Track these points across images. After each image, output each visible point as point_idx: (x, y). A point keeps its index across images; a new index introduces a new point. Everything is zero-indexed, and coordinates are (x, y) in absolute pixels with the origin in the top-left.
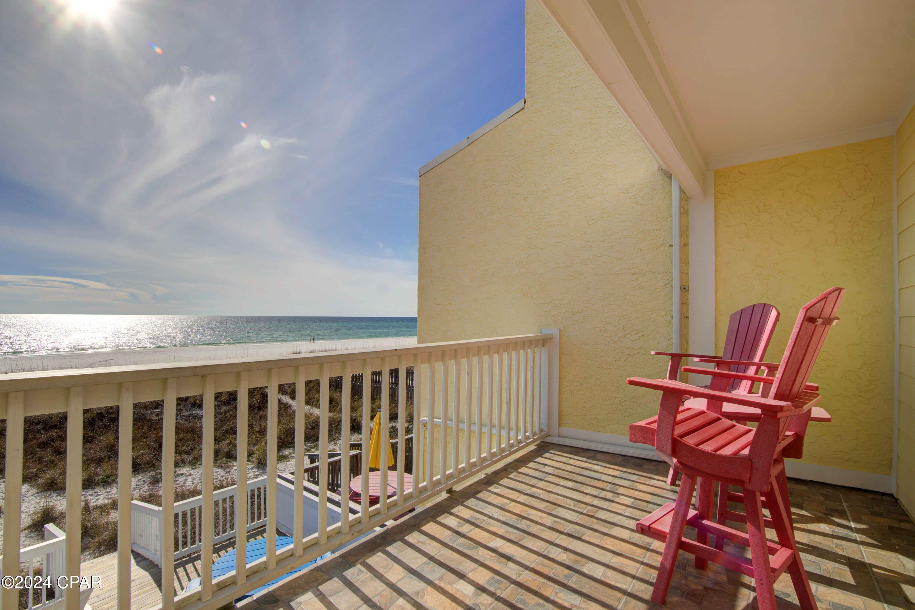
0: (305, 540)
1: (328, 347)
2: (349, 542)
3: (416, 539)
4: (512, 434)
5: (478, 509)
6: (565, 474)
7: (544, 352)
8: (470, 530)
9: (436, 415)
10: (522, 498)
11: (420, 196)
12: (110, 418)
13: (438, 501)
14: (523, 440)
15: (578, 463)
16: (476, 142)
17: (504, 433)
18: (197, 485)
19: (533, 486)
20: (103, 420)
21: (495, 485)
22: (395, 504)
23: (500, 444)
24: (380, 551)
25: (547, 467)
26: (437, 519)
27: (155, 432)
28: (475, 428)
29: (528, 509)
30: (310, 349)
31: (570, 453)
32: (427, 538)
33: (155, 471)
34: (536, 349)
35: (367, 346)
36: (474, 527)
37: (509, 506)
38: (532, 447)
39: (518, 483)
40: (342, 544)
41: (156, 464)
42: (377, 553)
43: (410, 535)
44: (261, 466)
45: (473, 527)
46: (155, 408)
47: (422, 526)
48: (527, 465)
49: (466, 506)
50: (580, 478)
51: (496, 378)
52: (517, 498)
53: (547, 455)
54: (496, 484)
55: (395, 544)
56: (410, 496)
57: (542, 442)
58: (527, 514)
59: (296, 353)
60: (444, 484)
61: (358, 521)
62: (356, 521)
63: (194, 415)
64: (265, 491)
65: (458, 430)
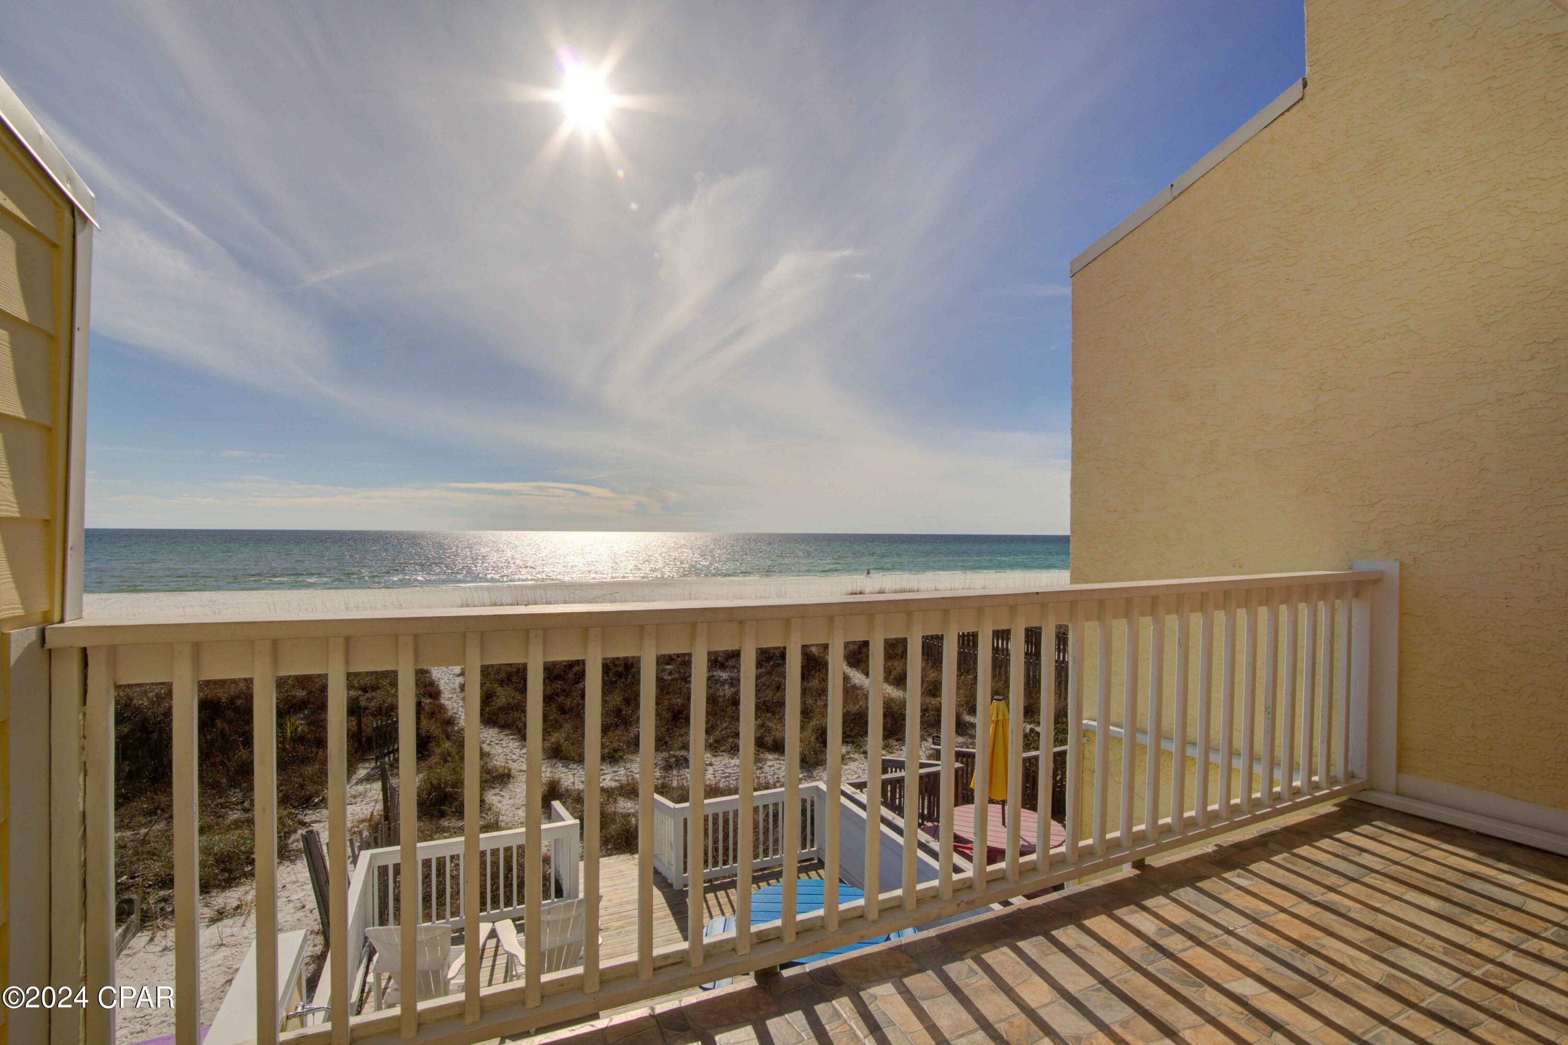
0: (882, 896)
1: (905, 585)
2: (951, 917)
3: (1072, 938)
4: (1278, 774)
5: (1203, 912)
6: (1416, 878)
7: (1360, 612)
8: (1185, 947)
9: (1113, 718)
10: (1305, 909)
11: (1073, 313)
12: (617, 672)
13: (1119, 879)
14: (1305, 790)
15: (1453, 861)
16: (1190, 190)
17: (1259, 769)
18: (720, 781)
19: (1331, 889)
20: (608, 674)
21: (1239, 871)
22: (1032, 868)
23: (1250, 790)
24: (1005, 944)
25: (1365, 855)
26: (1115, 912)
27: (667, 697)
28: (1194, 753)
29: (1319, 934)
30: (878, 587)
31: (1429, 835)
32: (1095, 942)
33: (669, 751)
34: (1337, 601)
35: (972, 586)
36: (1193, 944)
37: (1272, 918)
38: (1327, 808)
39: (1294, 876)
40: (940, 918)
41: (670, 743)
42: (1001, 946)
43: (1061, 930)
44: (806, 765)
45: (1189, 943)
46: (668, 664)
47: (1085, 919)
48: (1315, 844)
49: (1175, 901)
50: (1459, 895)
51: (1242, 658)
52: (1293, 906)
53: (1365, 829)
54: (1241, 869)
55: (1034, 939)
56: (1060, 860)
57: (1351, 799)
58: (1318, 944)
59: (856, 594)
60: (1128, 849)
61: (968, 885)
62: (965, 884)
63: (715, 678)
64: (812, 805)
65: (1158, 753)
